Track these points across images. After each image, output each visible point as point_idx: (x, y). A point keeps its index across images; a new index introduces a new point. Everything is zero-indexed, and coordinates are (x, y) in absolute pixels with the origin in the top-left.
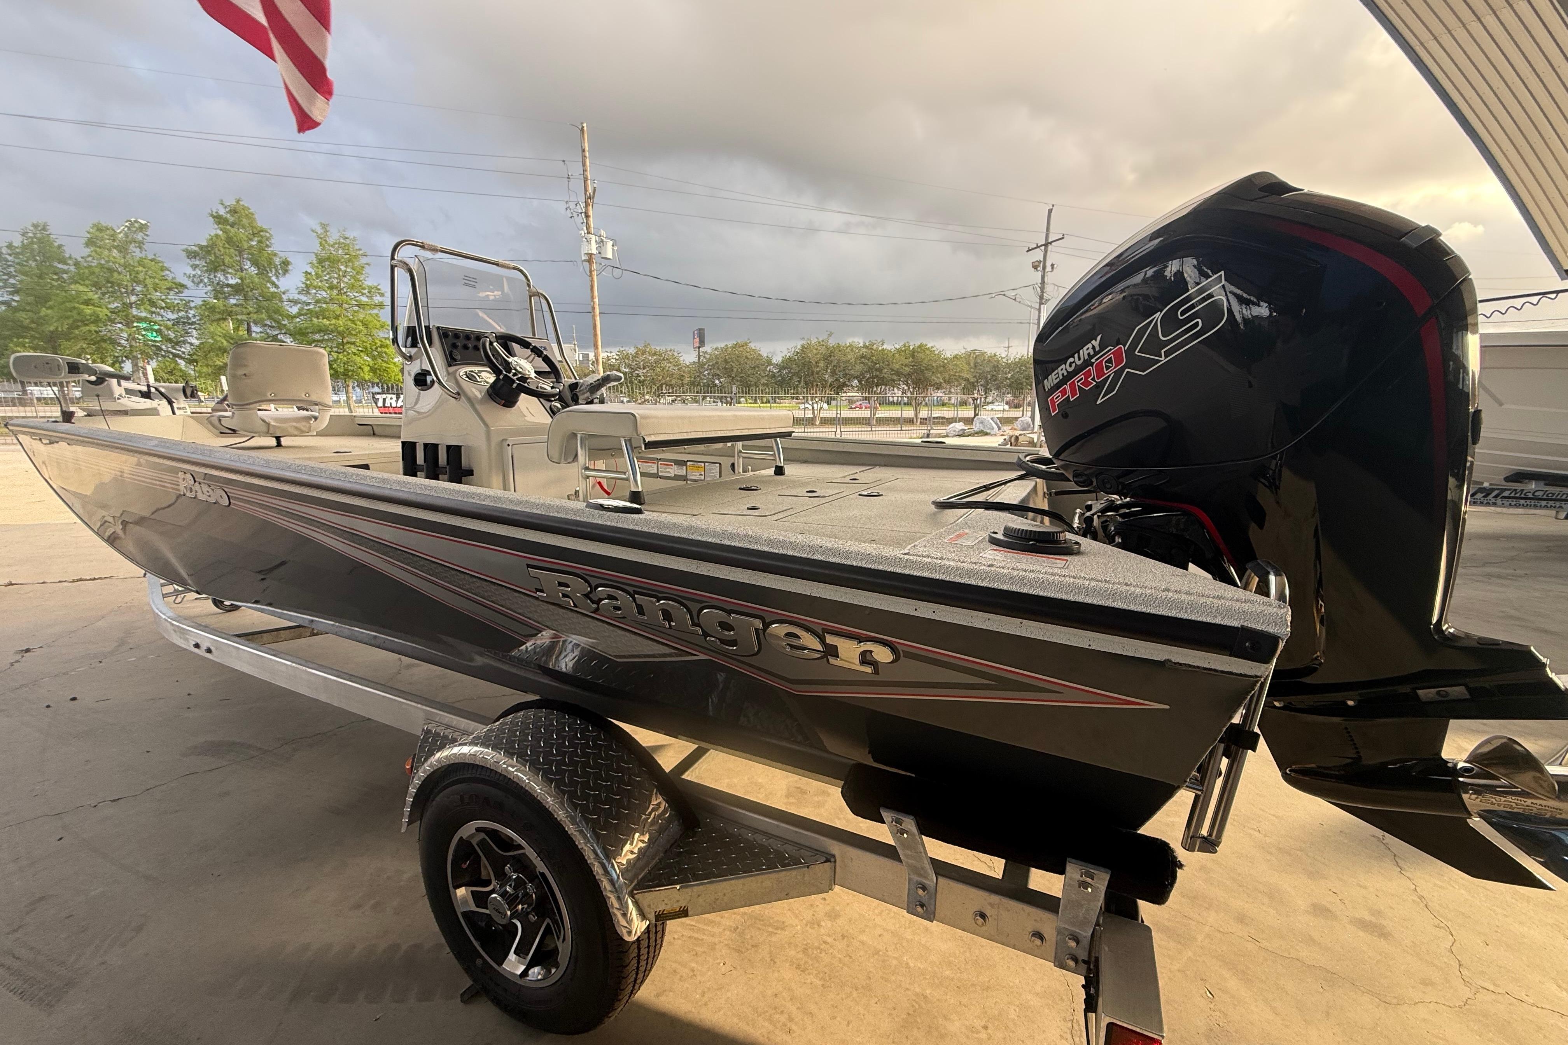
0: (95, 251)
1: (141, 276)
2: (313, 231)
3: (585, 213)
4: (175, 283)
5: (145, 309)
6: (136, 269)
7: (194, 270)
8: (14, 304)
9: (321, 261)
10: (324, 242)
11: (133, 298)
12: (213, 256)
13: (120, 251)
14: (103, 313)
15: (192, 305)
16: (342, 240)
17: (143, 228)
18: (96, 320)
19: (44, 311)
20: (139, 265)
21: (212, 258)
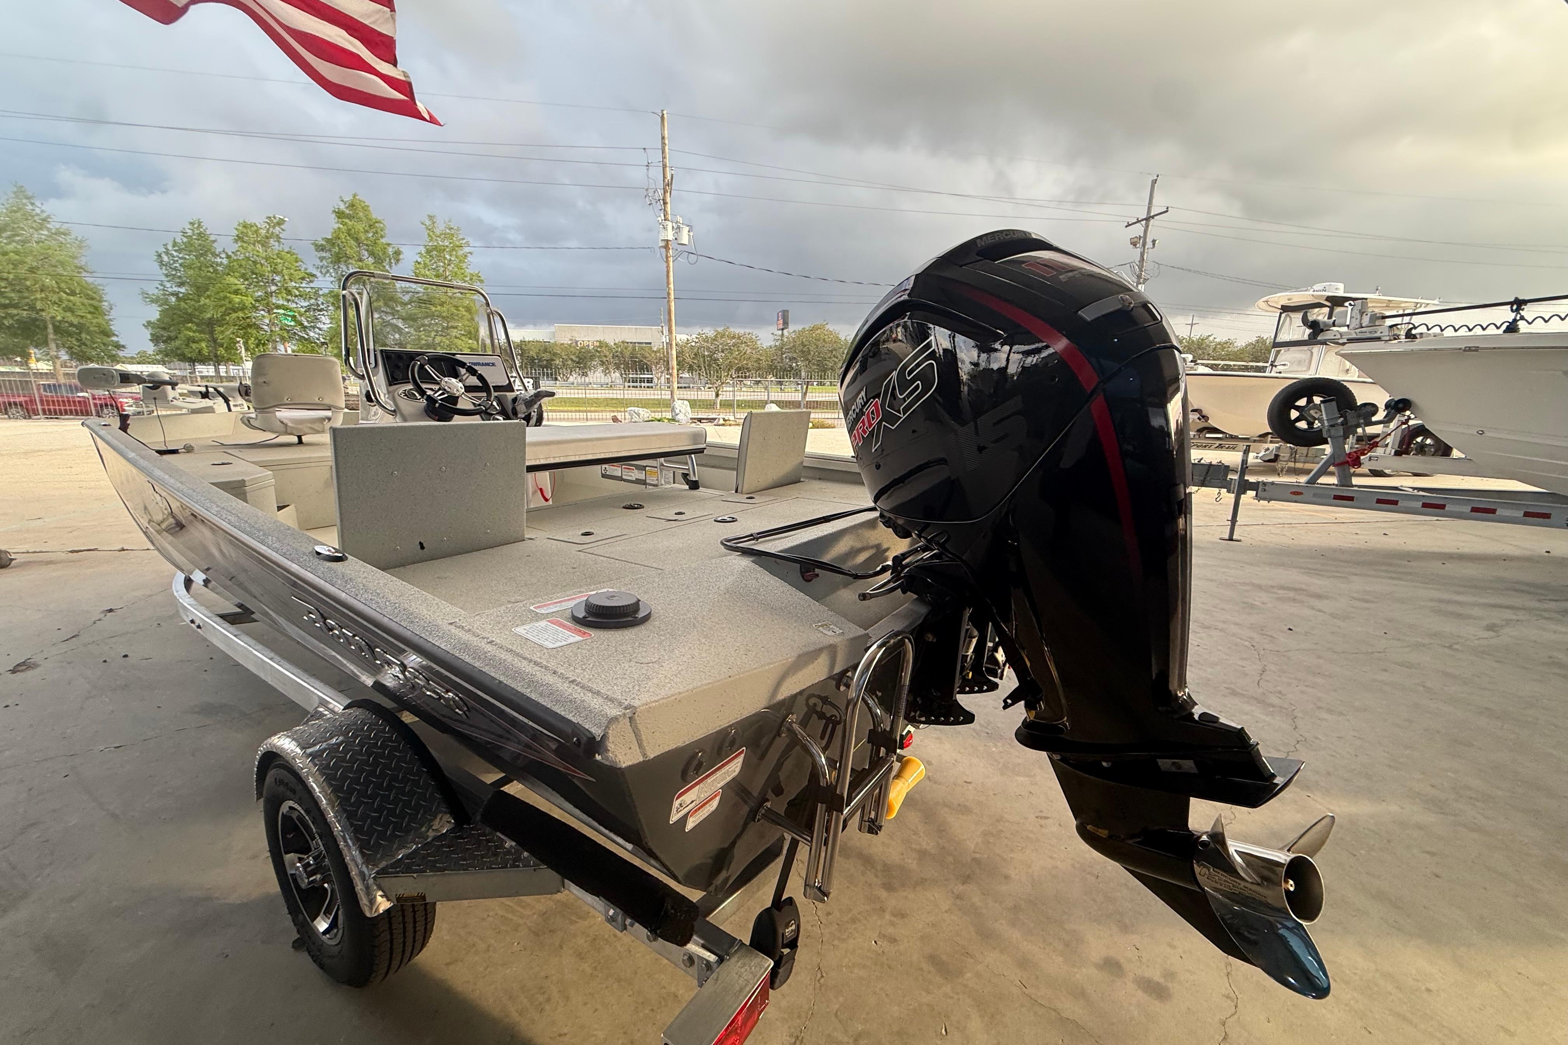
0: (242, 246)
1: (279, 268)
2: (422, 224)
3: (663, 200)
4: (306, 273)
5: (282, 297)
6: (275, 261)
7: (321, 261)
8: (181, 295)
9: (428, 252)
10: (431, 234)
11: (274, 288)
12: (337, 248)
13: (263, 246)
14: (248, 301)
15: (321, 292)
16: (448, 231)
17: (281, 222)
18: (243, 308)
19: (203, 301)
20: (278, 257)
21: (337, 249)
